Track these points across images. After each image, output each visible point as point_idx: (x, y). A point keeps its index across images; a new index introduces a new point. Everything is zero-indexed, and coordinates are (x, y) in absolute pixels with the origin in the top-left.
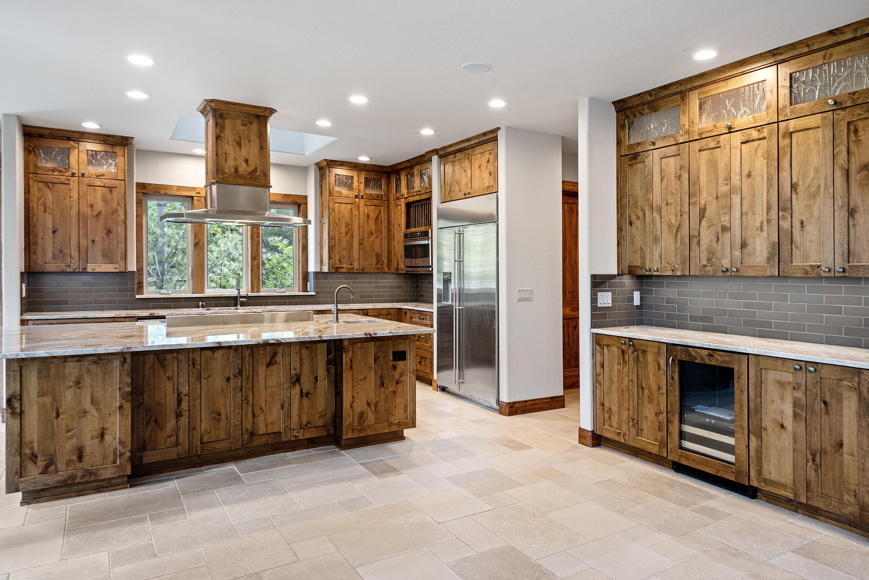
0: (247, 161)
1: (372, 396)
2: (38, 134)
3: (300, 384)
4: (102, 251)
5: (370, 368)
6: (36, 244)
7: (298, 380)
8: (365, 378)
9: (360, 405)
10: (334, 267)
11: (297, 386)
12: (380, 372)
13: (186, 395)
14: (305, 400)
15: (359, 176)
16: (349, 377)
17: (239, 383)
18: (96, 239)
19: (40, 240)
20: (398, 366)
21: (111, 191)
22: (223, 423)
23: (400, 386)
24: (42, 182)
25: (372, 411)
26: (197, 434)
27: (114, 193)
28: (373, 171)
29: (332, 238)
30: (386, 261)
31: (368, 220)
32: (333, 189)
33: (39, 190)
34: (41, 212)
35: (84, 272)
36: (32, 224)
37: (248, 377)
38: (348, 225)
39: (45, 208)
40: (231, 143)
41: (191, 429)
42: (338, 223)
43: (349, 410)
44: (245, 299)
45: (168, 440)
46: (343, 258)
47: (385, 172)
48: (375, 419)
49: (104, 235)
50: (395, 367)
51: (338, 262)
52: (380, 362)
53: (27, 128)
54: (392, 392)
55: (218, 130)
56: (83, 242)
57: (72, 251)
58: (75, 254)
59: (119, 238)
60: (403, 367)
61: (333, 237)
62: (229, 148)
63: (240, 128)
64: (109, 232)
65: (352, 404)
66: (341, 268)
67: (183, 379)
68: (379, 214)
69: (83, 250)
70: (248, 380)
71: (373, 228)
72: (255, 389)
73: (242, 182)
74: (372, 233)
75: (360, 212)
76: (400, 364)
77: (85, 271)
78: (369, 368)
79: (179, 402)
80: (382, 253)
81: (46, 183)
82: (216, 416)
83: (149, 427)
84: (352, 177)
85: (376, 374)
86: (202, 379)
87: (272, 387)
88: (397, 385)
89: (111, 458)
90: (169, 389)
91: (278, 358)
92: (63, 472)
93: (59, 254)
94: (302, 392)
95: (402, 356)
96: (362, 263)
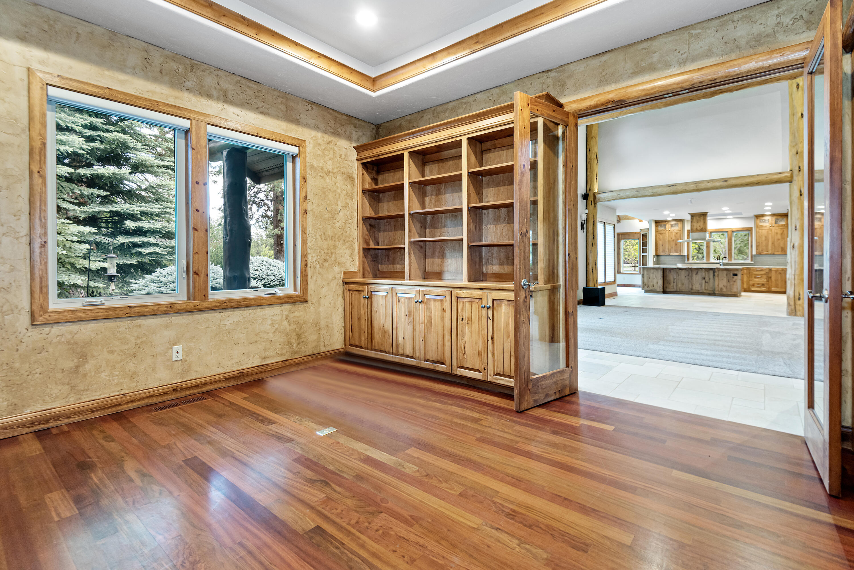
0: (700, 226)
2: (659, 222)
4: (674, 250)
6: (658, 248)
7: (704, 279)
8: (722, 279)
9: (721, 286)
10: (758, 252)
13: (676, 278)
14: (706, 284)
15: (772, 219)
16: (717, 279)
17: (689, 276)
18: (672, 247)
21: (677, 234)
23: (735, 284)
25: (725, 288)
28: (777, 216)
29: (759, 242)
31: (777, 235)
32: (760, 224)
33: (659, 235)
36: (657, 244)
38: (766, 237)
39: (660, 239)
40: (696, 222)
41: (677, 286)
42: (762, 237)
43: (717, 286)
46: (763, 249)
48: (726, 291)
49: (675, 245)
50: (733, 277)
52: (728, 276)
54: (732, 284)
55: (694, 219)
59: (679, 246)
63: (699, 218)
66: (763, 253)
67: (675, 274)
68: (783, 232)
69: (668, 250)
72: (692, 279)
73: (698, 232)
74: (779, 239)
75: (773, 232)
76: (735, 277)
77: (669, 255)
78: (724, 276)
79: (674, 280)
82: (683, 284)
83: (668, 284)
84: (769, 219)
85: (726, 279)
87: (697, 279)
89: (659, 288)
90: (672, 277)
91: (699, 273)
92: (650, 288)
93: (664, 251)
94: (705, 282)
95: (736, 275)
96: (773, 251)
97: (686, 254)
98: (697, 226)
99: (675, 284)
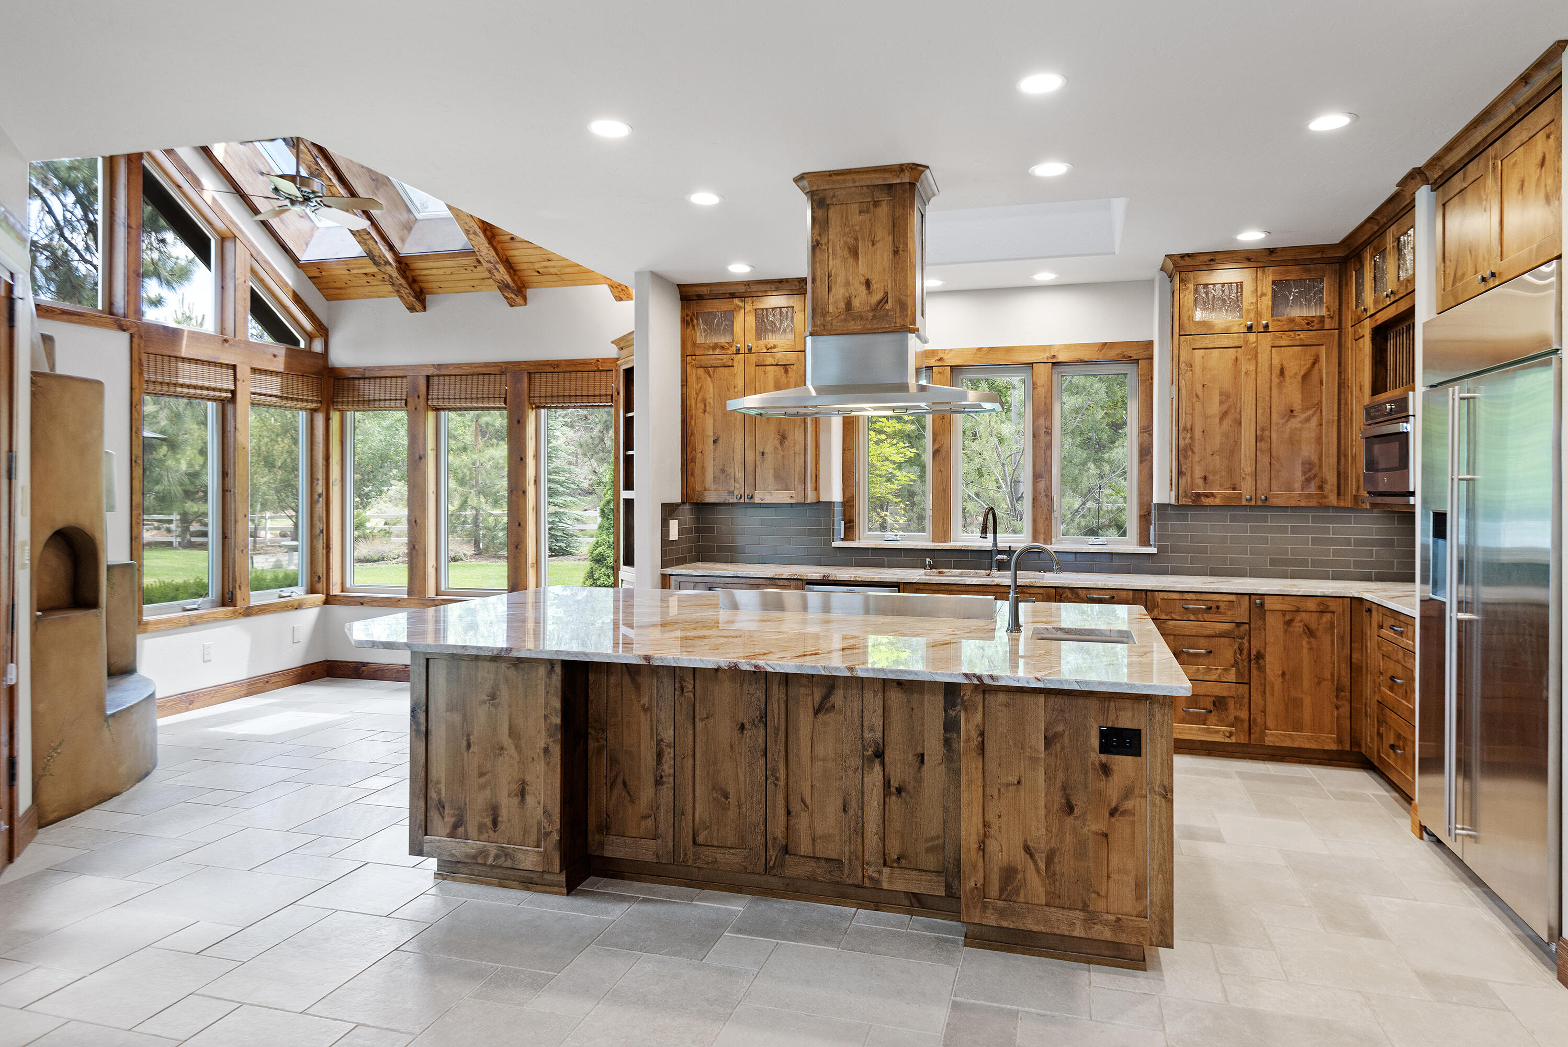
0: (868, 284)
1: (1038, 833)
2: (697, 296)
3: (883, 764)
4: (774, 469)
5: (1034, 760)
6: (693, 460)
7: (880, 754)
8: (1019, 782)
9: (1005, 847)
10: (1189, 494)
11: (877, 767)
12: (1061, 776)
13: (668, 746)
14: (895, 802)
15: (1256, 279)
16: (974, 771)
17: (761, 740)
18: (766, 451)
19: (699, 455)
20: (1115, 768)
21: (786, 371)
22: (732, 813)
23: (1122, 826)
24: (701, 367)
25: (1038, 871)
26: (687, 824)
27: (791, 373)
28: (1296, 262)
29: (1185, 429)
30: (1332, 479)
31: (1281, 382)
32: (1190, 318)
33: (698, 379)
34: (700, 413)
35: (754, 503)
36: (689, 432)
37: (777, 729)
38: (1228, 396)
39: (705, 406)
40: (839, 252)
41: (678, 813)
42: (1200, 393)
43: (973, 852)
44: (1005, 557)
45: (643, 823)
46: (1214, 473)
47: (1329, 262)
48: (1047, 893)
49: (777, 442)
50: (1106, 770)
51: (1200, 482)
52: (1063, 748)
53: (684, 289)
54: (1096, 834)
55: (817, 232)
56: (750, 456)
57: (737, 470)
58: (739, 475)
59: (797, 448)
60: (1132, 774)
61: (1189, 427)
62: (835, 265)
63: (856, 218)
64: (783, 438)
65: (983, 842)
66: (1207, 496)
67: (665, 715)
68: (1314, 364)
69: (749, 469)
70: (777, 735)
71: (1297, 399)
72: (791, 756)
73: (858, 326)
74: (1292, 411)
75: (1259, 365)
76: (1123, 764)
77: (752, 501)
78: (1030, 758)
79: (660, 755)
80: (1320, 459)
81: (705, 367)
82: (723, 800)
83: (615, 792)
84: (1240, 285)
85: (1049, 779)
86: (697, 720)
87: (824, 760)
88: (1113, 820)
89: (534, 837)
90: (645, 729)
91: (838, 700)
92: (473, 838)
93: (722, 478)
94: (887, 783)
95: (1130, 742)
96: (1263, 484)
97: (836, 494)
99: (666, 792)
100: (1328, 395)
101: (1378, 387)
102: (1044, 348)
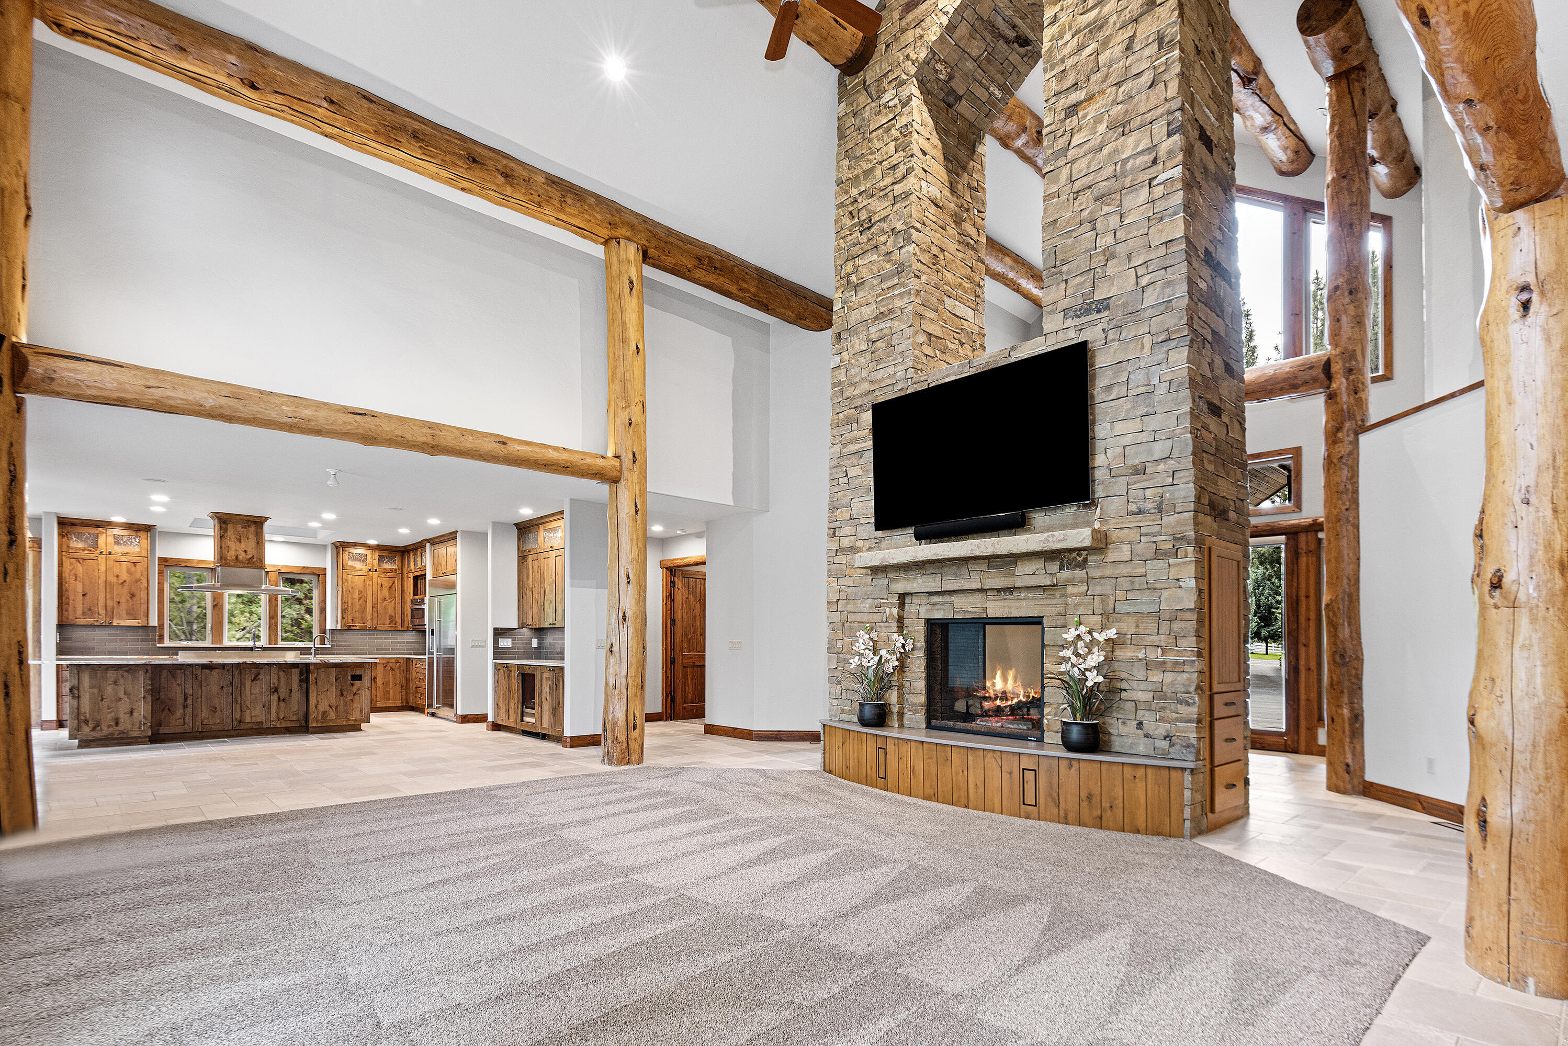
1: (333, 702)
2: (73, 524)
3: (278, 693)
4: (127, 610)
5: (332, 684)
7: (276, 690)
8: (327, 690)
9: (323, 706)
10: (346, 625)
11: (276, 694)
12: (340, 687)
13: (190, 695)
14: (282, 704)
15: (372, 554)
16: (315, 688)
17: (230, 691)
18: (121, 601)
19: (71, 602)
21: (135, 565)
22: (218, 714)
23: (357, 697)
24: (73, 559)
25: (333, 710)
26: (197, 719)
27: (138, 566)
28: (387, 550)
30: (399, 621)
31: (382, 589)
32: (347, 564)
33: (71, 564)
34: (72, 581)
35: (110, 626)
37: (237, 687)
38: (362, 592)
41: (194, 716)
42: (350, 591)
43: (314, 708)
44: (260, 650)
45: (177, 721)
46: (354, 618)
47: (398, 551)
48: (335, 716)
49: (128, 598)
50: (352, 685)
51: (349, 621)
52: (341, 681)
53: (63, 519)
54: (349, 699)
55: (222, 532)
56: (110, 603)
59: (143, 601)
60: (360, 685)
61: (345, 602)
62: (231, 543)
64: (133, 596)
65: (317, 705)
66: (351, 626)
67: (189, 686)
68: (393, 584)
69: (109, 609)
70: (237, 689)
71: (387, 595)
72: (242, 693)
74: (385, 598)
75: (374, 582)
76: (357, 683)
77: (111, 624)
79: (186, 699)
81: (77, 559)
82: (214, 710)
83: (164, 713)
84: (366, 555)
85: (336, 688)
87: (256, 694)
88: (354, 695)
89: (137, 725)
90: (179, 691)
91: (261, 676)
92: (105, 730)
93: (89, 611)
94: (279, 698)
95: (359, 678)
96: (375, 622)
97: (155, 623)
98: (235, 549)
99: (189, 710)
100: (398, 594)
101: (415, 594)
102: (274, 566)
